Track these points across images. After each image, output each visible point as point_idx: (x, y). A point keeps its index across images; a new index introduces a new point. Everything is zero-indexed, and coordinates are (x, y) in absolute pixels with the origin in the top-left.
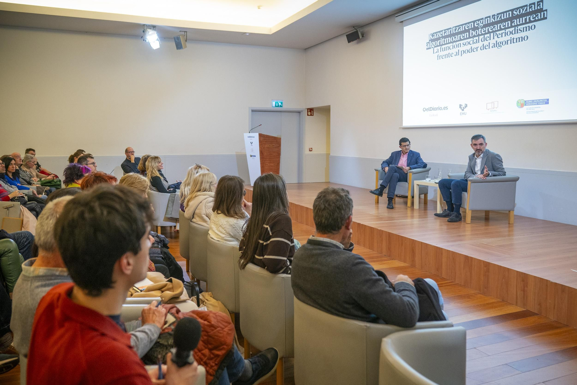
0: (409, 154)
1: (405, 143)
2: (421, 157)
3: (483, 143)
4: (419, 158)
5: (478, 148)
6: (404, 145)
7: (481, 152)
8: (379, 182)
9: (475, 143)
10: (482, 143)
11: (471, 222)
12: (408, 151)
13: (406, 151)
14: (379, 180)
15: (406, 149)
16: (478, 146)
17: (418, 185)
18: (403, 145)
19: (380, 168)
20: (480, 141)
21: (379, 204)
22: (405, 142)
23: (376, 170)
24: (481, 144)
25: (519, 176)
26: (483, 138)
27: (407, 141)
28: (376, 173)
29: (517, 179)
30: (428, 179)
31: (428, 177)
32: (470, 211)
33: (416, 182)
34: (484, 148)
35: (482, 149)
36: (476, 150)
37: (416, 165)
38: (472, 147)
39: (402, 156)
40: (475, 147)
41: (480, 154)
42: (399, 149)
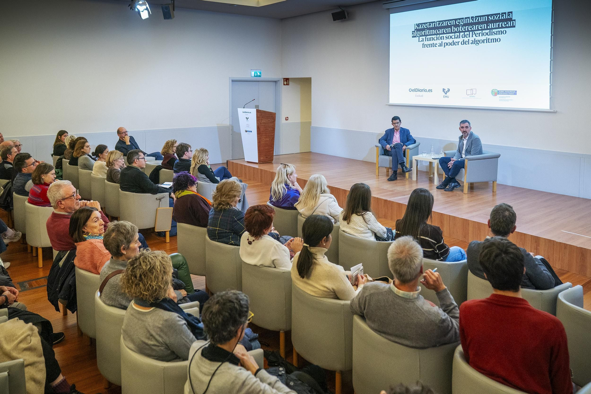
0: (401, 131)
4: (409, 135)
6: (396, 122)
11: (468, 192)
12: (400, 128)
14: (379, 156)
15: (398, 127)
17: (416, 160)
18: (394, 122)
20: (467, 124)
21: (379, 177)
22: (396, 120)
23: (376, 146)
24: (467, 127)
25: (500, 154)
26: (468, 122)
27: (398, 119)
28: (375, 148)
29: (498, 157)
30: (424, 155)
31: (425, 153)
32: (467, 184)
33: (414, 158)
34: (469, 131)
35: (468, 132)
36: (464, 132)
37: (408, 142)
38: (460, 129)
39: (395, 133)
40: (462, 130)
41: (466, 135)
42: (392, 127)
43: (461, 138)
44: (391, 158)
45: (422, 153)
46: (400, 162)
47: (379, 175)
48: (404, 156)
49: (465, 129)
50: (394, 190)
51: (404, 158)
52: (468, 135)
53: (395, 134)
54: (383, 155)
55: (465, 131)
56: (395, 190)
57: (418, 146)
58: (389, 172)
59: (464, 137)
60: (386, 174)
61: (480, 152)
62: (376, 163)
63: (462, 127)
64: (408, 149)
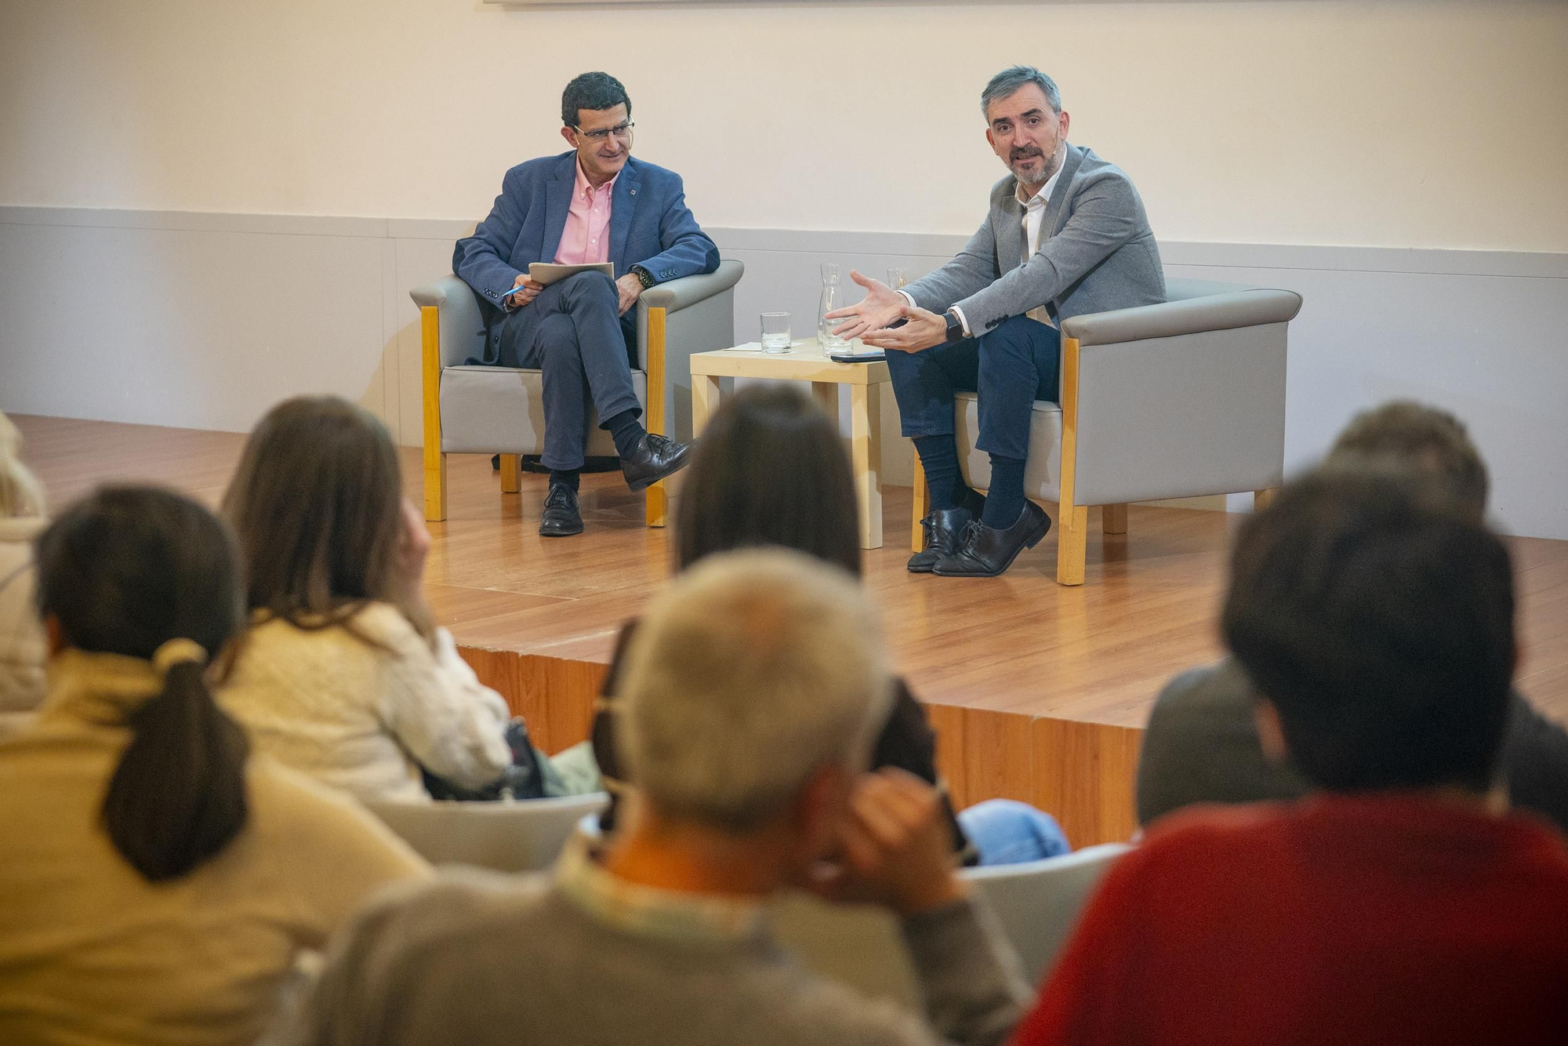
0: (623, 181)
1: (600, 113)
2: (689, 203)
3: (1039, 107)
4: (676, 207)
5: (1021, 142)
6: (600, 125)
7: (1039, 163)
8: (450, 377)
9: (1000, 114)
10: (1034, 111)
11: (1086, 572)
12: (619, 165)
13: (607, 167)
14: (446, 370)
15: (611, 155)
16: (1018, 126)
17: (714, 379)
18: (592, 127)
19: (443, 282)
20: (1028, 97)
21: (451, 525)
22: (606, 107)
23: (421, 300)
24: (1032, 117)
25: (1301, 293)
26: (1040, 81)
27: (615, 104)
28: (425, 315)
29: (1282, 313)
30: (775, 341)
31: (778, 326)
32: (1082, 513)
33: (704, 364)
34: (1056, 141)
35: (1046, 148)
36: (1016, 155)
37: (665, 258)
38: (992, 142)
39: (579, 194)
40: (1005, 140)
41: (1038, 176)
42: (559, 146)
43: (1006, 198)
44: (536, 377)
45: (765, 327)
46: (604, 410)
47: (449, 516)
48: (635, 363)
49: (1021, 135)
50: (563, 593)
51: (633, 371)
52: (1049, 169)
53: (578, 207)
54: (472, 362)
55: (1022, 149)
56: (571, 592)
57: (728, 286)
58: (524, 496)
59: (1023, 188)
60: (497, 505)
61: (1150, 289)
62: (421, 450)
63: (997, 121)
64: (659, 301)
